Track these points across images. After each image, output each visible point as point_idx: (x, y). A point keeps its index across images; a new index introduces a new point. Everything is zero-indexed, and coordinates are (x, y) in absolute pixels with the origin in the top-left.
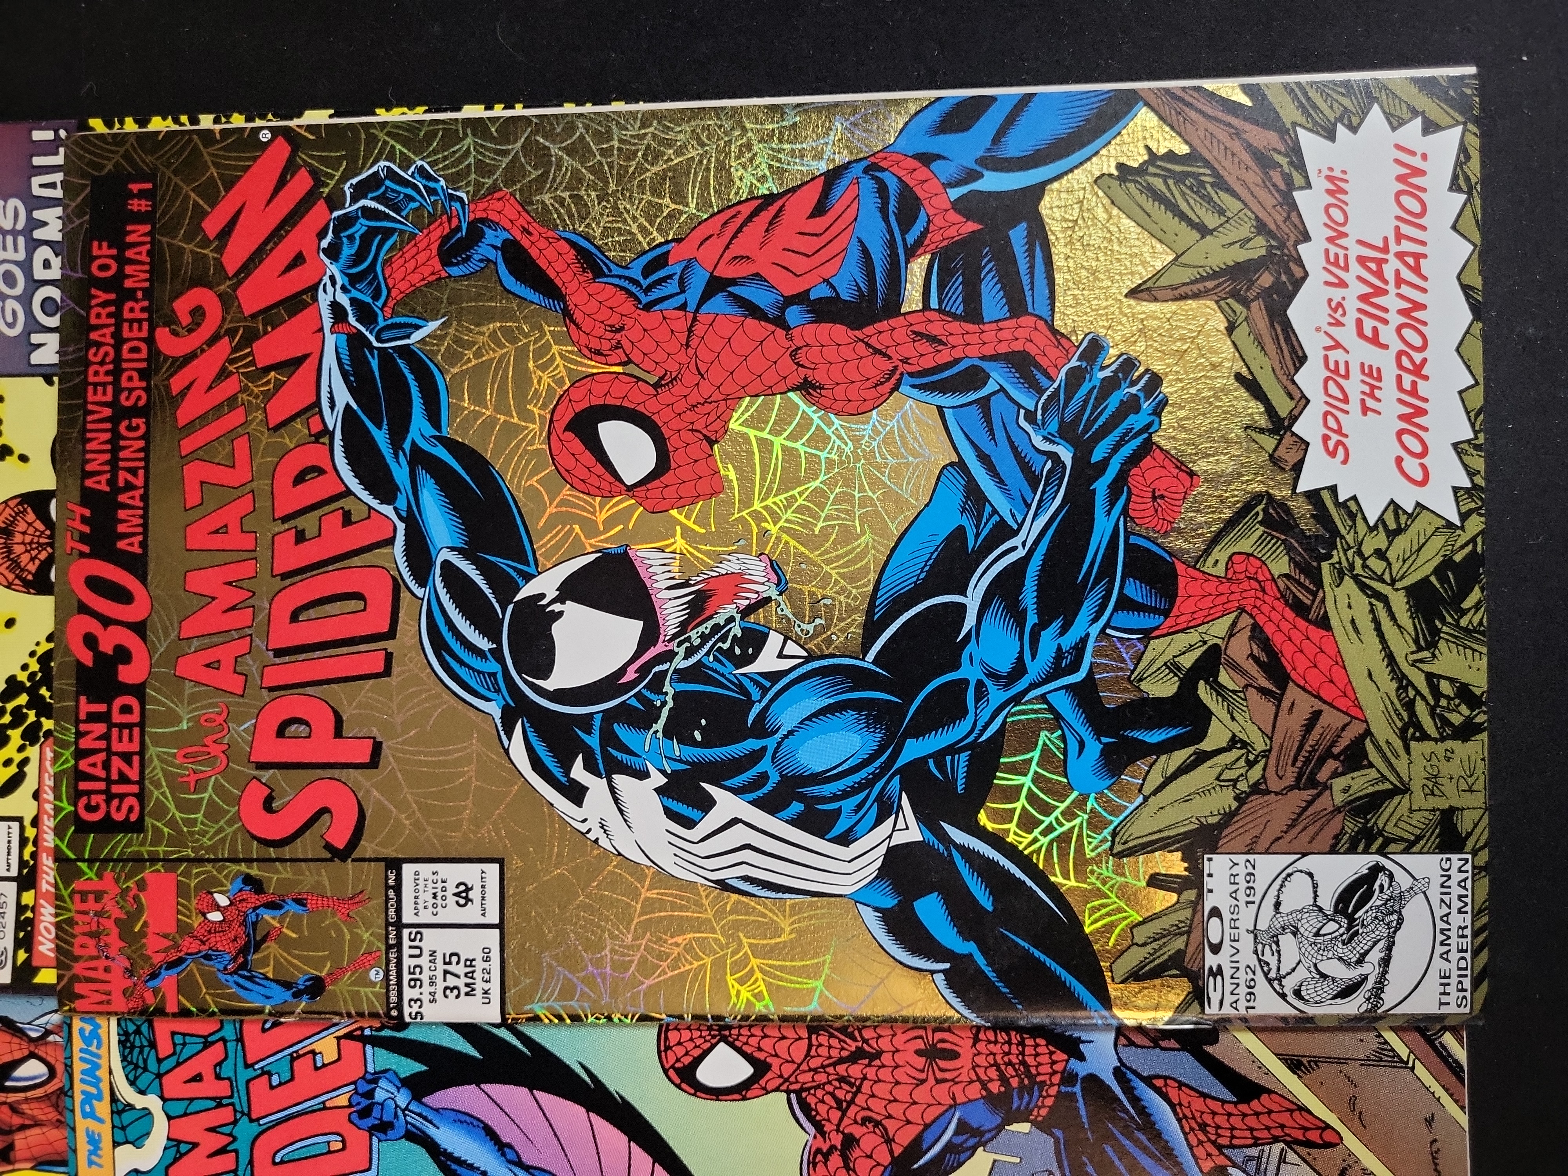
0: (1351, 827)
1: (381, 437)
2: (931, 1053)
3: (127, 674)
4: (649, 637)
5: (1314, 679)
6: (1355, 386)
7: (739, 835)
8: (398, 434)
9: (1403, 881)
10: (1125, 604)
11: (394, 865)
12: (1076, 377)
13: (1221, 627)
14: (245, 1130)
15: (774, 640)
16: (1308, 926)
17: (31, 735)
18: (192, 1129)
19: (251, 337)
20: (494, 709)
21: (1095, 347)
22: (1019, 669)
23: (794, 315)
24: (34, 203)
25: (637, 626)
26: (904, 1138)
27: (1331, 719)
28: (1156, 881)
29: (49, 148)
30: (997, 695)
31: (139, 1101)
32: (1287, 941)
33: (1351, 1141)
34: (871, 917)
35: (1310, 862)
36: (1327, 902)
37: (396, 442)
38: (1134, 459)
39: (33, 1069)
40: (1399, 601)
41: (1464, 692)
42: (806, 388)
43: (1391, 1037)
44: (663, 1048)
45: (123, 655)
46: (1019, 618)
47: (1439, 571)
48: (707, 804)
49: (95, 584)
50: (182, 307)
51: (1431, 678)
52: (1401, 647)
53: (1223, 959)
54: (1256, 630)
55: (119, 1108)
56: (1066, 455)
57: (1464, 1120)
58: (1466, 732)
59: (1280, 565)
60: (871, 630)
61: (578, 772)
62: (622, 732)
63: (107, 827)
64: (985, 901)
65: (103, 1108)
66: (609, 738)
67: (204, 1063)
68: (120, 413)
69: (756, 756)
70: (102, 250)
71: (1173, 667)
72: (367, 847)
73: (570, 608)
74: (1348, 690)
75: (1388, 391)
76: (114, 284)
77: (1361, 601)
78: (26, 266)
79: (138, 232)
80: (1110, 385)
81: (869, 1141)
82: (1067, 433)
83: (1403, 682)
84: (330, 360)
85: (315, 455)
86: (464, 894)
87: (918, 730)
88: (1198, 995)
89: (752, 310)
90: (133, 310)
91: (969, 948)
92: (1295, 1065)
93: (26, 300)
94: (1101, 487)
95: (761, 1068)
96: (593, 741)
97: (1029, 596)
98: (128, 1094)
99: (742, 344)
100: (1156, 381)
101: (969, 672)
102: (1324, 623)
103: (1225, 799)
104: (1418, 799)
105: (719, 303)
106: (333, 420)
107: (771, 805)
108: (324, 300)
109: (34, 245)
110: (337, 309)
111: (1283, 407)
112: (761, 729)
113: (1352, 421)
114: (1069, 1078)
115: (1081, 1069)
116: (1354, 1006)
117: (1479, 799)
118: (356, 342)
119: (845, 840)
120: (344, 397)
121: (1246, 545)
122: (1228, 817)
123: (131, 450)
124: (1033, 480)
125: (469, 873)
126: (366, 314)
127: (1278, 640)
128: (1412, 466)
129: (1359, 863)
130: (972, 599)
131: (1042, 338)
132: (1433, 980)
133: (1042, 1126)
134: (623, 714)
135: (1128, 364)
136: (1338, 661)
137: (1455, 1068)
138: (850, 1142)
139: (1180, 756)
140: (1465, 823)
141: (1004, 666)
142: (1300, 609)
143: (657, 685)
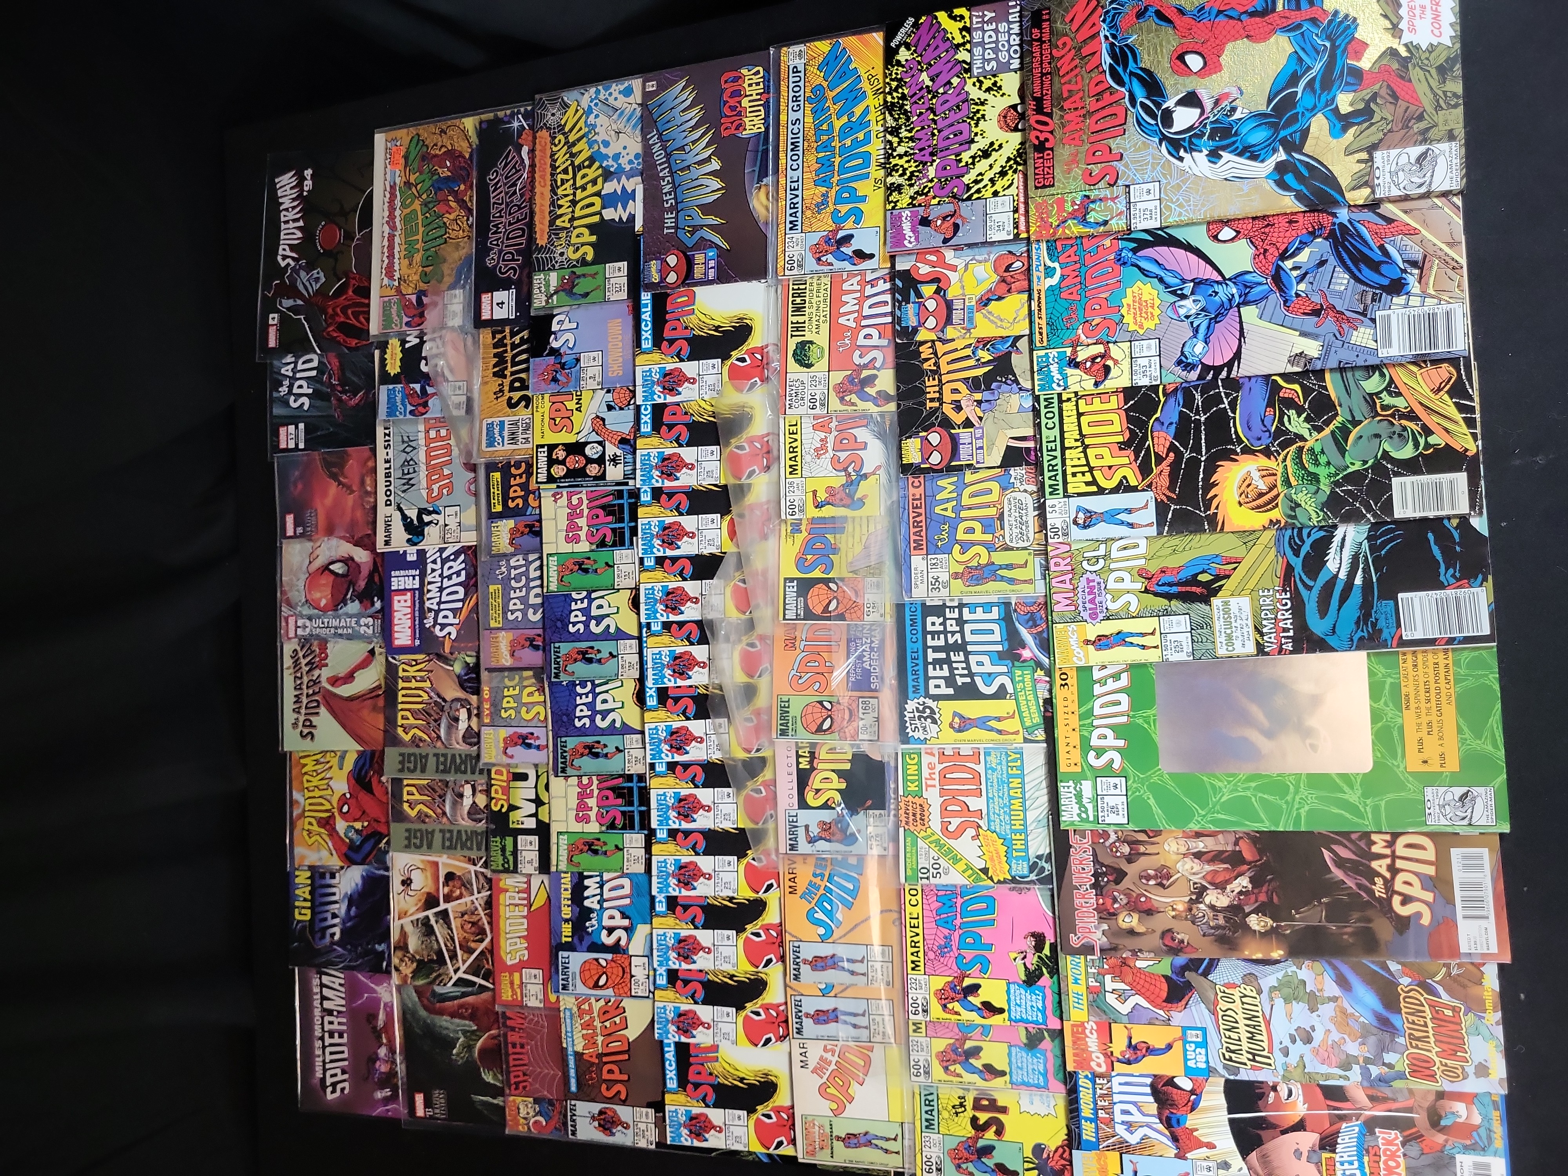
0: (1420, 138)
1: (1120, 70)
2: (1290, 222)
3: (1047, 145)
4: (1203, 113)
5: (1407, 97)
6: (1417, 12)
7: (1231, 165)
8: (1125, 67)
9: (1437, 152)
10: (1347, 84)
11: (1128, 186)
12: (1330, 22)
13: (1377, 86)
14: (1083, 269)
15: (1239, 110)
16: (1407, 169)
17: (1015, 171)
18: (1067, 271)
19: (1080, 48)
20: (1157, 140)
21: (1336, 13)
22: (1315, 106)
23: (1244, 17)
24: (1009, 23)
25: (1198, 111)
26: (1283, 247)
27: (1412, 108)
28: (1359, 161)
29: (1014, 7)
30: (1308, 115)
31: (1052, 265)
32: (1401, 174)
33: (1423, 232)
34: (1271, 182)
35: (1407, 150)
36: (1413, 161)
37: (1125, 70)
38: (1349, 43)
39: (1018, 264)
40: (1434, 72)
41: (1455, 95)
42: (1248, 37)
43: (1436, 200)
44: (1208, 230)
45: (1047, 140)
46: (1314, 92)
47: (1446, 61)
48: (1220, 157)
49: (1038, 122)
50: (1060, 43)
51: (1445, 92)
52: (1434, 84)
53: (1380, 181)
54: (1389, 86)
55: (1047, 268)
56: (1328, 44)
57: (1461, 222)
58: (1455, 106)
59: (1395, 66)
60: (1270, 101)
61: (1182, 153)
62: (1194, 140)
63: (1044, 187)
64: (1306, 173)
65: (1042, 268)
66: (1191, 143)
67: (1071, 251)
68: (1043, 75)
69: (1234, 143)
70: (1035, 31)
71: (1363, 100)
72: (1120, 182)
73: (1179, 108)
74: (1417, 99)
75: (1428, 12)
76: (1040, 40)
77: (1421, 73)
78: (1008, 41)
79: (1045, 25)
80: (1341, 22)
81: (1272, 250)
82: (1328, 38)
83: (1435, 95)
84: (1104, 51)
85: (1101, 77)
86: (1149, 192)
87: (1284, 127)
88: (1373, 192)
89: (1231, 17)
90: (1045, 46)
91: (1302, 187)
92: (1405, 212)
93: (1008, 51)
94: (1339, 52)
95: (1238, 232)
96: (1186, 144)
97: (1317, 85)
98: (1049, 263)
99: (1228, 27)
100: (1355, 19)
101: (1299, 109)
102: (1410, 81)
103: (1381, 135)
104: (1441, 127)
105: (1221, 18)
106: (1106, 67)
107: (1240, 154)
108: (1102, 35)
109: (1010, 35)
110: (1106, 37)
111: (1395, 21)
112: (1236, 134)
113: (1417, 22)
114: (1334, 224)
115: (1337, 221)
116: (1423, 190)
117: (1461, 125)
118: (1112, 45)
119: (1262, 161)
120: (1109, 60)
121: (1385, 62)
122: (1381, 140)
123: (1047, 83)
124: (1318, 52)
125: (1150, 186)
126: (1114, 37)
127: (1395, 88)
128: (1436, 32)
129: (1422, 149)
130: (1300, 89)
131: (1320, 12)
132: (1448, 179)
133: (1326, 239)
134: (1195, 135)
135: (1347, 16)
136: (1414, 91)
137: (1458, 208)
138: (1266, 251)
139: (1365, 125)
140: (1456, 133)
141: (1310, 107)
142: (1402, 78)
143: (1205, 126)
